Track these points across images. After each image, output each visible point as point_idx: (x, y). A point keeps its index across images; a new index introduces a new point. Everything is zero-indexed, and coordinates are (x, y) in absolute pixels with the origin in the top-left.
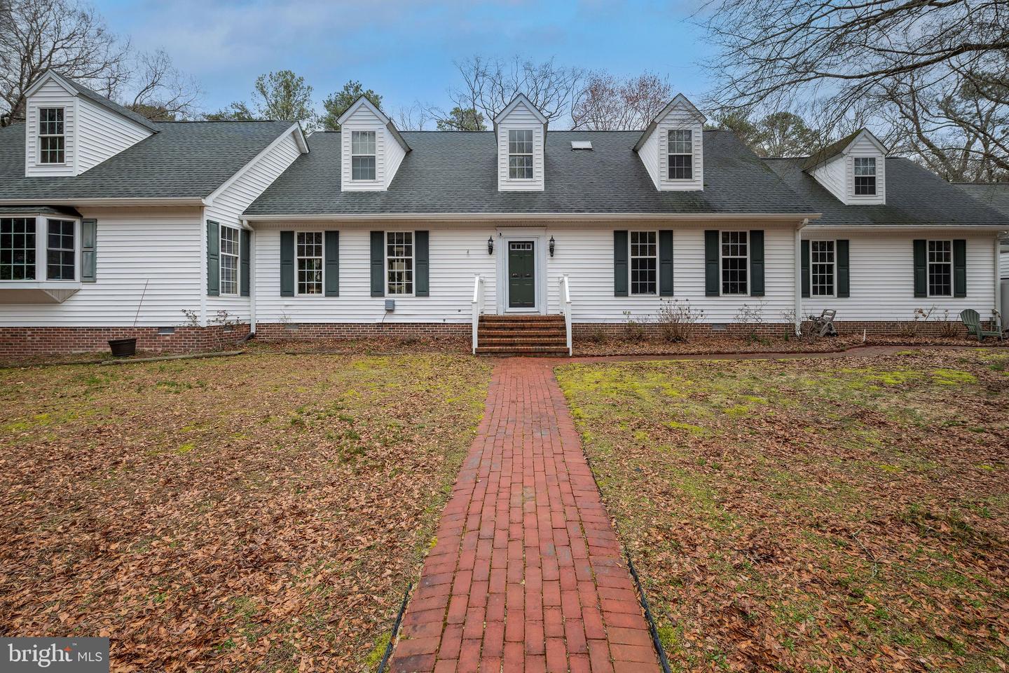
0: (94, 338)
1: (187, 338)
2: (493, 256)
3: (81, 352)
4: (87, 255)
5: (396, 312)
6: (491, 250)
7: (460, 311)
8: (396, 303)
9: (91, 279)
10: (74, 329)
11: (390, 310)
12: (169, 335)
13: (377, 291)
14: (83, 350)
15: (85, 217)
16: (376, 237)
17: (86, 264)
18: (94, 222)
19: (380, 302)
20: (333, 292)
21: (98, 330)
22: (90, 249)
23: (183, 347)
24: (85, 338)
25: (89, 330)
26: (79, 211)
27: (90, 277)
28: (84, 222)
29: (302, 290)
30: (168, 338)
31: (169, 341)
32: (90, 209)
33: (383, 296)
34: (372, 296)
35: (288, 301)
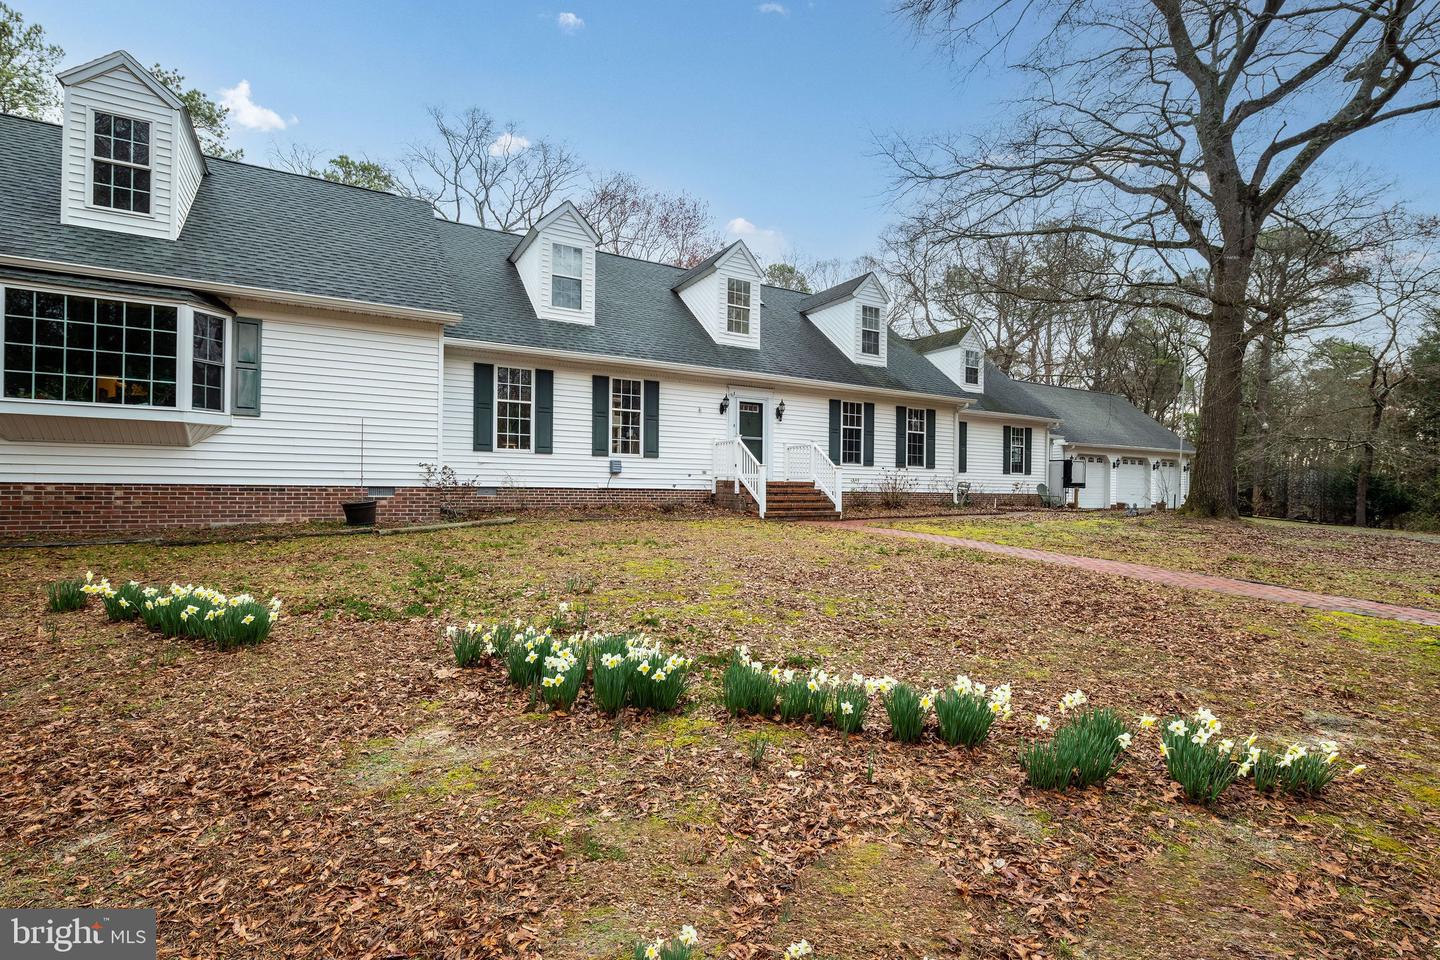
0: (253, 503)
1: (414, 502)
2: (723, 416)
3: (228, 523)
4: (245, 375)
5: (621, 475)
6: (723, 409)
7: (690, 475)
8: (623, 464)
9: (252, 412)
10: (216, 488)
11: (615, 472)
12: (385, 499)
13: (599, 449)
14: (230, 521)
15: (241, 314)
16: (600, 384)
17: (243, 388)
18: (257, 324)
19: (603, 463)
20: (545, 447)
21: (261, 490)
22: (251, 365)
23: (407, 515)
24: (237, 503)
25: (245, 490)
26: (232, 305)
27: (249, 407)
28: (239, 322)
29: (502, 443)
30: (384, 502)
31: (385, 506)
32: (252, 302)
33: (607, 455)
34: (593, 455)
35: (483, 456)
